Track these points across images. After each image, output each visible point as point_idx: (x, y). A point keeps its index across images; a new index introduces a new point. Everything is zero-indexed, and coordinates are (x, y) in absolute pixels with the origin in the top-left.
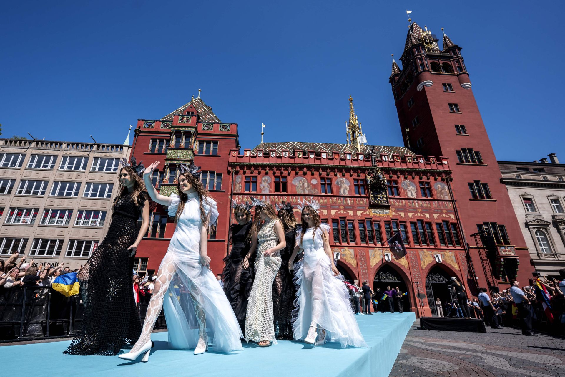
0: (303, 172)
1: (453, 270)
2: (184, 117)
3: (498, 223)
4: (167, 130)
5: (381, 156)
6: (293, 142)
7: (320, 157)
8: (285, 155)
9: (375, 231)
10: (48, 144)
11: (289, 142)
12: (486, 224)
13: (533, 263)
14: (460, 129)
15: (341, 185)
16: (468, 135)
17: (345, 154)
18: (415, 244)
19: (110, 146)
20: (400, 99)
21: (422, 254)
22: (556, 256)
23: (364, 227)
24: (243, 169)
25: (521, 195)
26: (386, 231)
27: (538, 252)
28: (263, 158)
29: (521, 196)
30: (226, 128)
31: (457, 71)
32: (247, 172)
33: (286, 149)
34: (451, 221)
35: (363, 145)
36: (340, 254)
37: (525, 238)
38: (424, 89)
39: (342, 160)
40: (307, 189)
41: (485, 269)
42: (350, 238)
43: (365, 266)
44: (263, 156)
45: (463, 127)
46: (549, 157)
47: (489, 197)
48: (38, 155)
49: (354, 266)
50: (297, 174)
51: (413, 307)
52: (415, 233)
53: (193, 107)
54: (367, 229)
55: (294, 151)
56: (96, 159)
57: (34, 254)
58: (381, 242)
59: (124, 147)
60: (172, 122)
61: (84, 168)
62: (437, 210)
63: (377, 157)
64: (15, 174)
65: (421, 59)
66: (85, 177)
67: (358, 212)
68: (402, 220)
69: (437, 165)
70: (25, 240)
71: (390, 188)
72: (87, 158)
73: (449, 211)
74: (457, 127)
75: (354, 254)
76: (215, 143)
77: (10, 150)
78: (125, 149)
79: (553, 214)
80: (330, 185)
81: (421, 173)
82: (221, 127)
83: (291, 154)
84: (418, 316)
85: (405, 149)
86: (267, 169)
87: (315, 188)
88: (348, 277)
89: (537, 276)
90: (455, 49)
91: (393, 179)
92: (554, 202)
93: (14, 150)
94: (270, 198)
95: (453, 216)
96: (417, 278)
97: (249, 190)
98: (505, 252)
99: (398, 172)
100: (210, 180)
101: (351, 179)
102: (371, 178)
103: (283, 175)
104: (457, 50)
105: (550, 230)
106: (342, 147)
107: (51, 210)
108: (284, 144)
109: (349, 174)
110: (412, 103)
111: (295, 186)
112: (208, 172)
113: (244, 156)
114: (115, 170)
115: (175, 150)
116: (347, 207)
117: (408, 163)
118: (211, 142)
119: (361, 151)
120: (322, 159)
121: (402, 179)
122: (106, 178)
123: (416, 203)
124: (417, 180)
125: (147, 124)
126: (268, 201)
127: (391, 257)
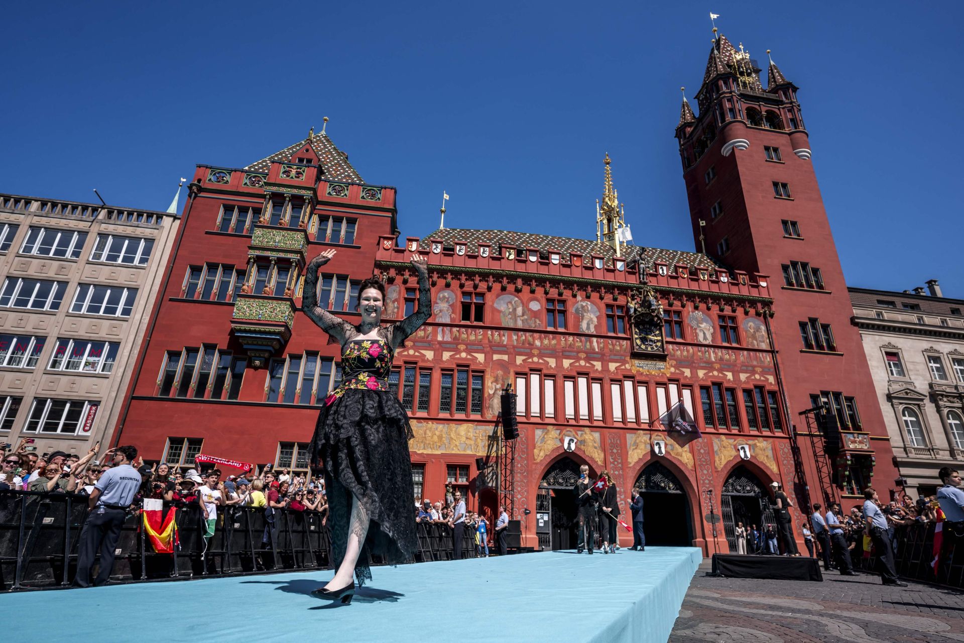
0: (516, 287)
1: (769, 473)
2: (291, 167)
3: (844, 394)
4: (256, 189)
5: (656, 265)
6: (500, 231)
7: (547, 261)
8: (483, 253)
11: (491, 231)
12: (825, 394)
13: (897, 464)
14: (789, 226)
15: (582, 314)
16: (803, 240)
17: (593, 258)
18: (707, 426)
19: (135, 214)
20: (693, 167)
21: (717, 444)
22: (932, 453)
23: (621, 391)
24: (403, 275)
25: (883, 346)
27: (905, 445)
28: (443, 255)
29: (882, 349)
30: (373, 196)
31: (789, 127)
32: (409, 280)
33: (486, 242)
34: (768, 388)
35: (625, 244)
36: (575, 440)
37: (885, 419)
38: (733, 154)
39: (587, 268)
40: (522, 318)
41: (820, 471)
43: (618, 463)
44: (443, 253)
45: (794, 224)
46: (927, 285)
47: (831, 348)
49: (600, 463)
50: (504, 289)
51: (699, 538)
52: (707, 406)
53: (310, 151)
54: (626, 396)
55: (500, 248)
56: (103, 236)
58: (648, 420)
59: (164, 217)
60: (267, 175)
62: (746, 366)
63: (648, 267)
65: (730, 100)
66: (77, 273)
67: (610, 364)
68: (688, 382)
69: (750, 287)
71: (668, 324)
72: (83, 234)
73: (766, 370)
74: (785, 223)
75: (601, 441)
76: (351, 222)
78: (167, 221)
79: (930, 381)
80: (563, 312)
81: (722, 301)
82: (364, 194)
83: (494, 253)
84: (706, 554)
85: (698, 256)
86: (449, 276)
87: (536, 317)
89: (902, 485)
90: (788, 88)
92: (932, 361)
95: (771, 379)
96: (708, 486)
98: (854, 443)
99: (684, 296)
100: (337, 292)
101: (602, 304)
102: (636, 304)
103: (478, 290)
104: (790, 91)
105: (926, 408)
106: (588, 246)
108: (482, 234)
109: (598, 294)
110: (711, 176)
111: (500, 312)
112: (333, 276)
113: (405, 250)
114: (142, 261)
115: (270, 230)
116: (592, 355)
117: (700, 281)
118: (343, 219)
119: (622, 255)
120: (551, 265)
121: (690, 309)
122: (122, 276)
123: (712, 353)
124: (715, 312)
125: (215, 174)
126: (448, 338)
127: (665, 447)
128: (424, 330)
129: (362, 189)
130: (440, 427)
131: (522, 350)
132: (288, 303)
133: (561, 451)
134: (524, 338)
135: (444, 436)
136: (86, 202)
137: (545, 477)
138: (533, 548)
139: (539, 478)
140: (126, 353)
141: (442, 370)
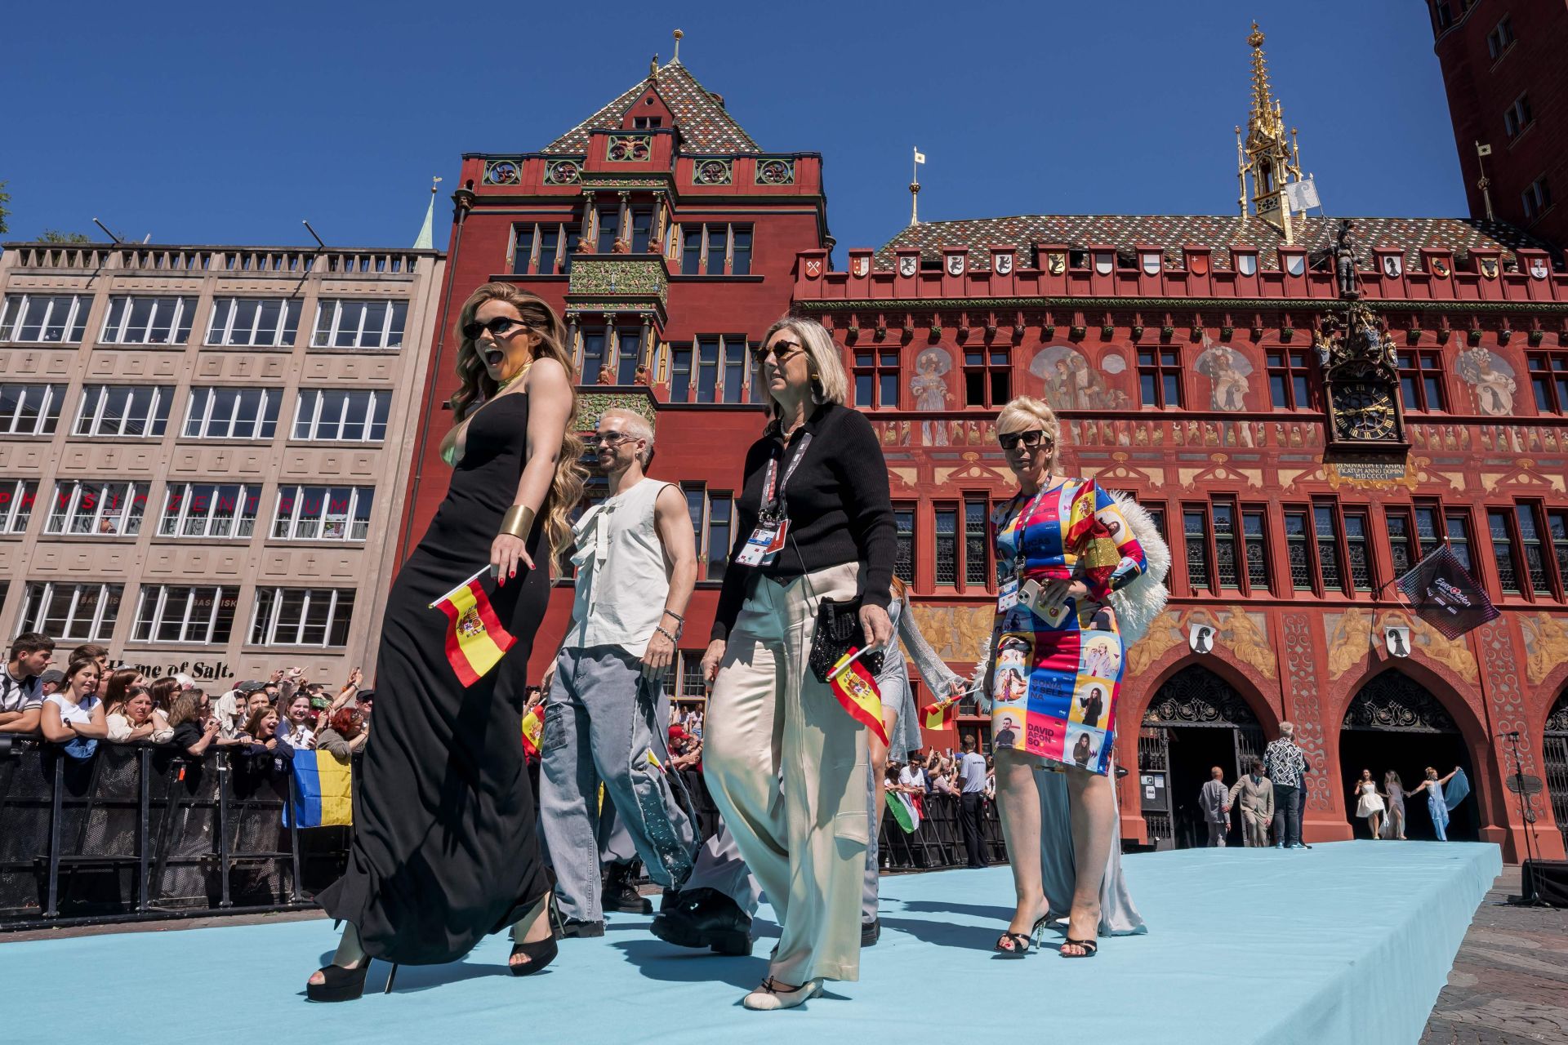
0: (1073, 330)
2: (625, 139)
4: (568, 189)
5: (1377, 256)
6: (1032, 216)
7: (1135, 270)
8: (1002, 266)
9: (1350, 543)
10: (162, 255)
11: (1014, 218)
15: (1216, 374)
17: (1235, 254)
18: (1505, 592)
19: (373, 257)
20: (1455, 27)
21: (1532, 631)
23: (1306, 528)
24: (847, 325)
26: (1393, 543)
28: (921, 279)
30: (778, 174)
32: (860, 334)
33: (1005, 243)
35: (1304, 217)
36: (1213, 631)
39: (1222, 277)
40: (1088, 392)
42: (1251, 571)
43: (1308, 674)
44: (921, 275)
48: (133, 296)
49: (1267, 674)
50: (1046, 337)
51: (1493, 824)
52: (1506, 550)
53: (656, 101)
54: (1318, 537)
55: (1035, 252)
56: (326, 303)
57: (146, 637)
58: (1370, 583)
59: (420, 257)
60: (584, 158)
61: (289, 338)
63: (1359, 262)
64: (61, 367)
66: (295, 369)
67: (1281, 473)
68: (1459, 500)
70: (114, 590)
71: (1408, 381)
72: (296, 301)
75: (1267, 631)
76: (743, 231)
77: (39, 283)
78: (424, 265)
80: (1176, 373)
81: (1536, 321)
82: (762, 171)
83: (1024, 263)
84: (1509, 856)
85: (1474, 226)
86: (937, 320)
87: (1117, 387)
88: (1243, 713)
91: (1421, 345)
93: (52, 283)
94: (947, 427)
96: (1511, 717)
97: (873, 403)
99: (1444, 318)
100: (728, 367)
101: (1258, 350)
102: (1333, 343)
103: (996, 342)
106: (1222, 228)
107: (188, 486)
108: (996, 226)
109: (1248, 331)
110: (1503, 41)
111: (1042, 382)
112: (717, 343)
113: (847, 277)
114: (394, 339)
115: (599, 263)
116: (1241, 457)
117: (1482, 281)
118: (726, 228)
119: (1298, 241)
120: (1143, 278)
121: (1460, 345)
122: (365, 370)
123: (1514, 436)
124: (1519, 347)
125: (494, 168)
126: (942, 441)
127: (1412, 639)
128: (895, 428)
129: (756, 164)
130: (939, 612)
131: (1092, 455)
132: (644, 396)
133: (1185, 653)
134: (1095, 430)
135: (948, 630)
136: (293, 245)
137: (1154, 704)
138: (1137, 840)
139: (1141, 706)
140: (386, 505)
141: (936, 503)
